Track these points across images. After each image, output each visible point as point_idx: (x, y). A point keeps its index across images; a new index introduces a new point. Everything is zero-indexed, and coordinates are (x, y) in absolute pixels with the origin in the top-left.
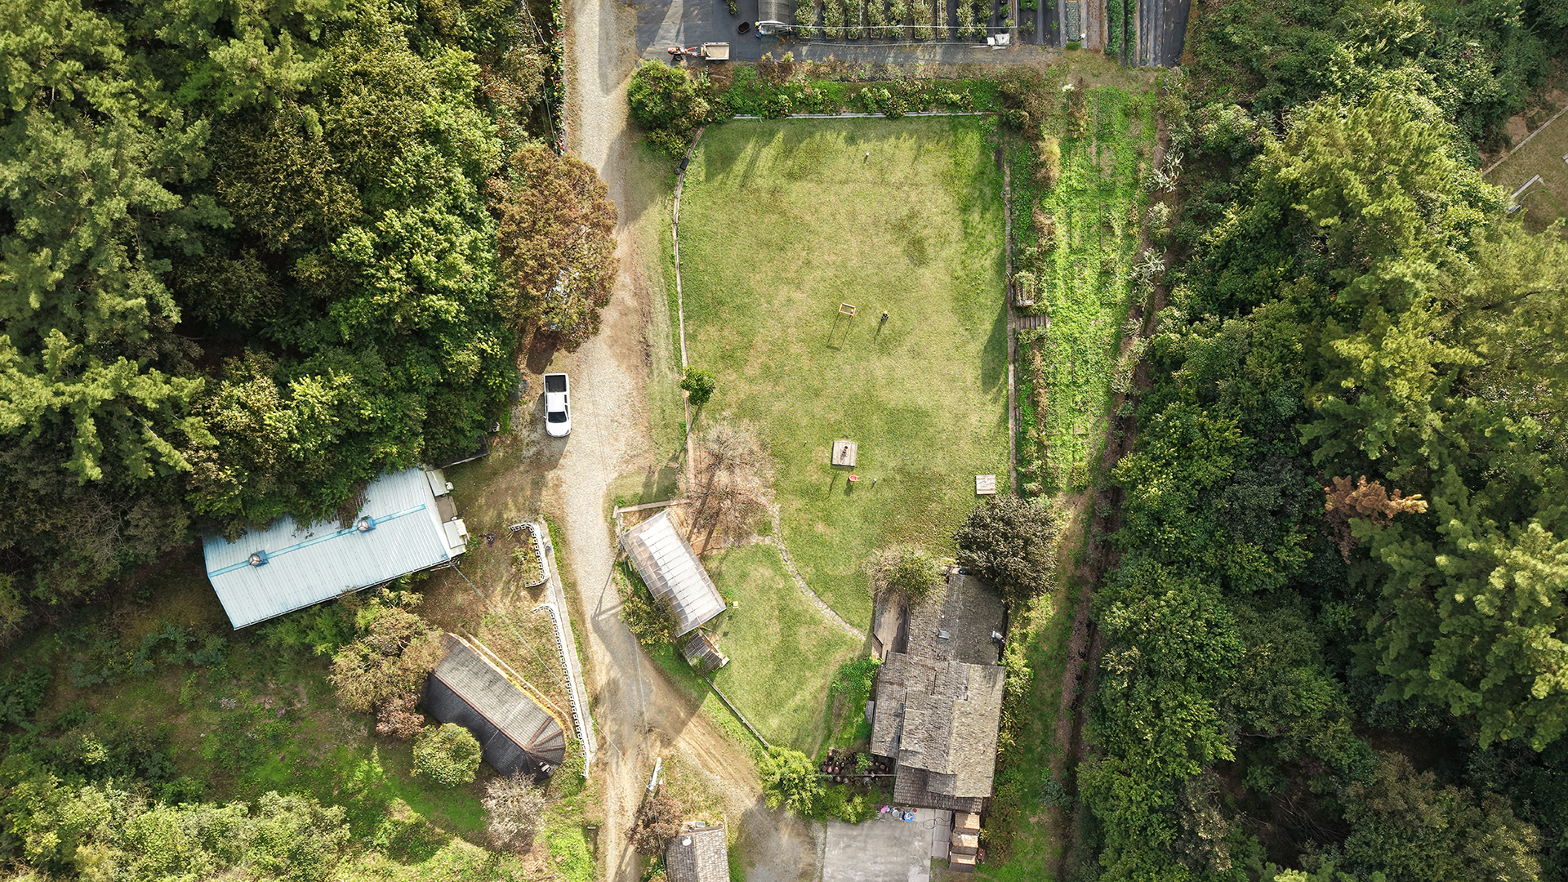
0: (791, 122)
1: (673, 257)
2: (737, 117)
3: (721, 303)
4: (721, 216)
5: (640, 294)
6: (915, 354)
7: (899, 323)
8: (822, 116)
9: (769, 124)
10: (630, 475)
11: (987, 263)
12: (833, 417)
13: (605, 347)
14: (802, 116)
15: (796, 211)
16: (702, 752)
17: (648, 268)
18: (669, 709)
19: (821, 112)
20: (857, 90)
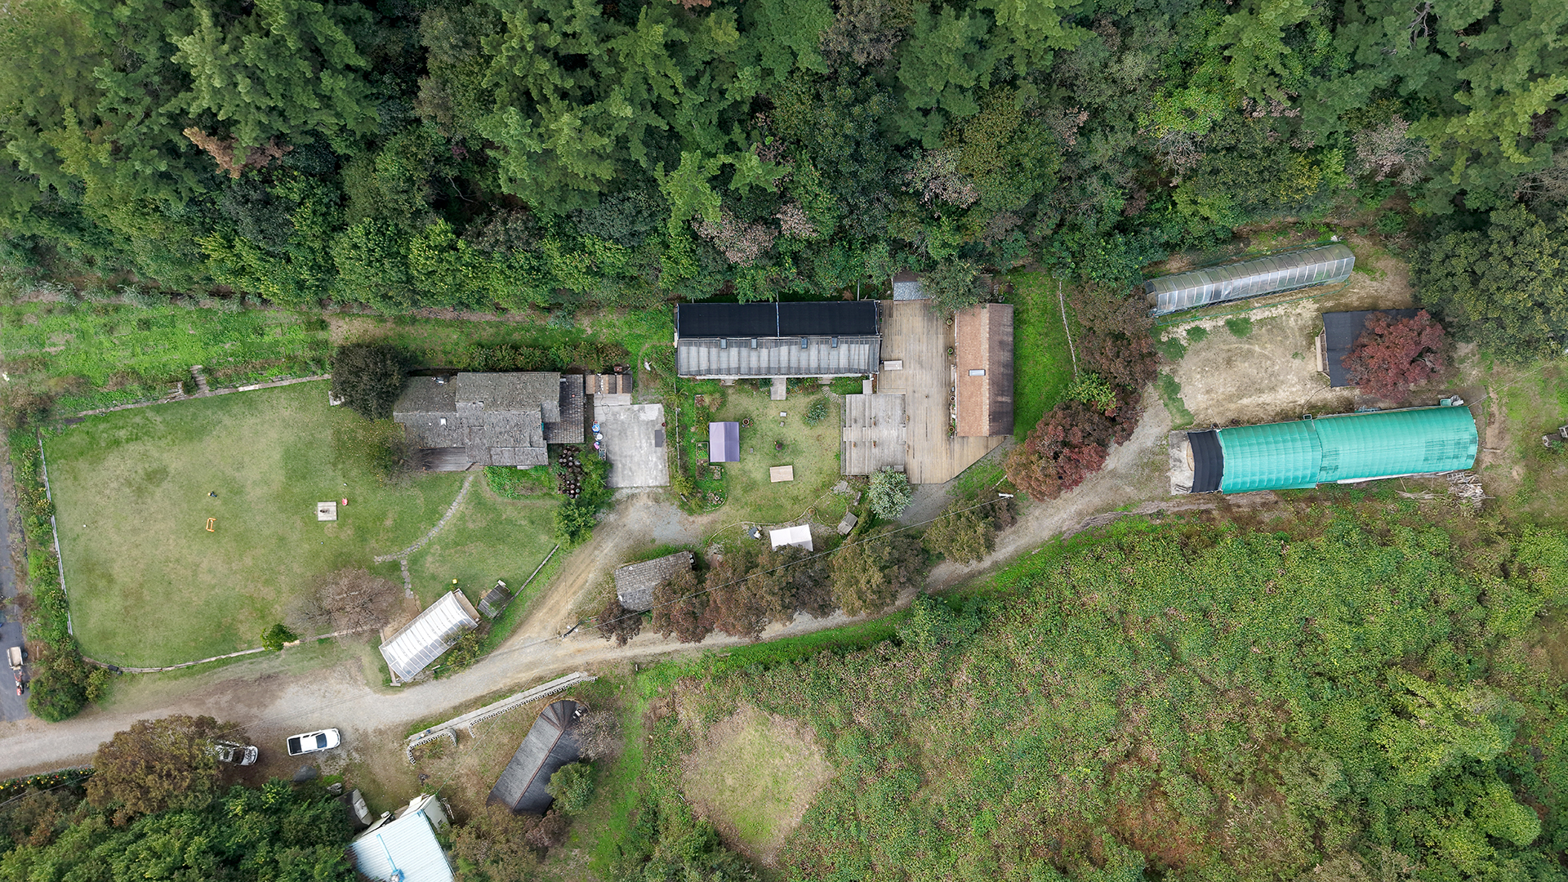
0: (68, 590)
1: (188, 667)
2: (70, 632)
3: (219, 625)
4: (151, 634)
5: (222, 688)
6: (240, 466)
7: (217, 483)
8: (60, 565)
9: (73, 606)
10: (365, 677)
11: (159, 419)
12: (299, 524)
13: (267, 711)
14: (63, 581)
15: (138, 576)
16: (573, 590)
17: (199, 685)
18: (541, 622)
19: (56, 568)
20: (33, 542)
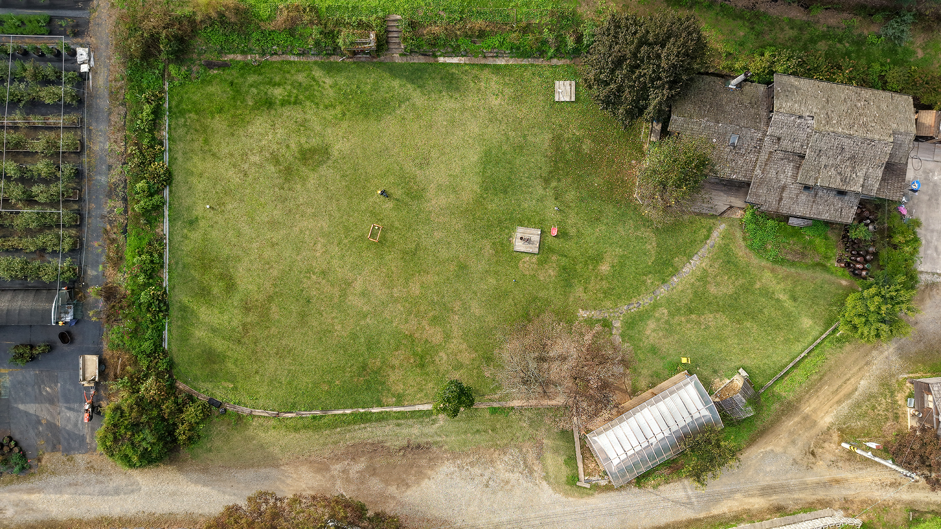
0: (173, 288)
1: (314, 418)
2: (166, 345)
3: (364, 367)
4: (271, 366)
5: (354, 452)
6: (424, 162)
7: (392, 179)
8: (167, 255)
9: (174, 312)
10: (544, 467)
11: (329, 81)
12: (488, 250)
13: (409, 492)
14: (166, 276)
15: (268, 285)
16: (836, 398)
17: (325, 444)
18: (791, 433)
19: (161, 256)
20: (137, 217)
